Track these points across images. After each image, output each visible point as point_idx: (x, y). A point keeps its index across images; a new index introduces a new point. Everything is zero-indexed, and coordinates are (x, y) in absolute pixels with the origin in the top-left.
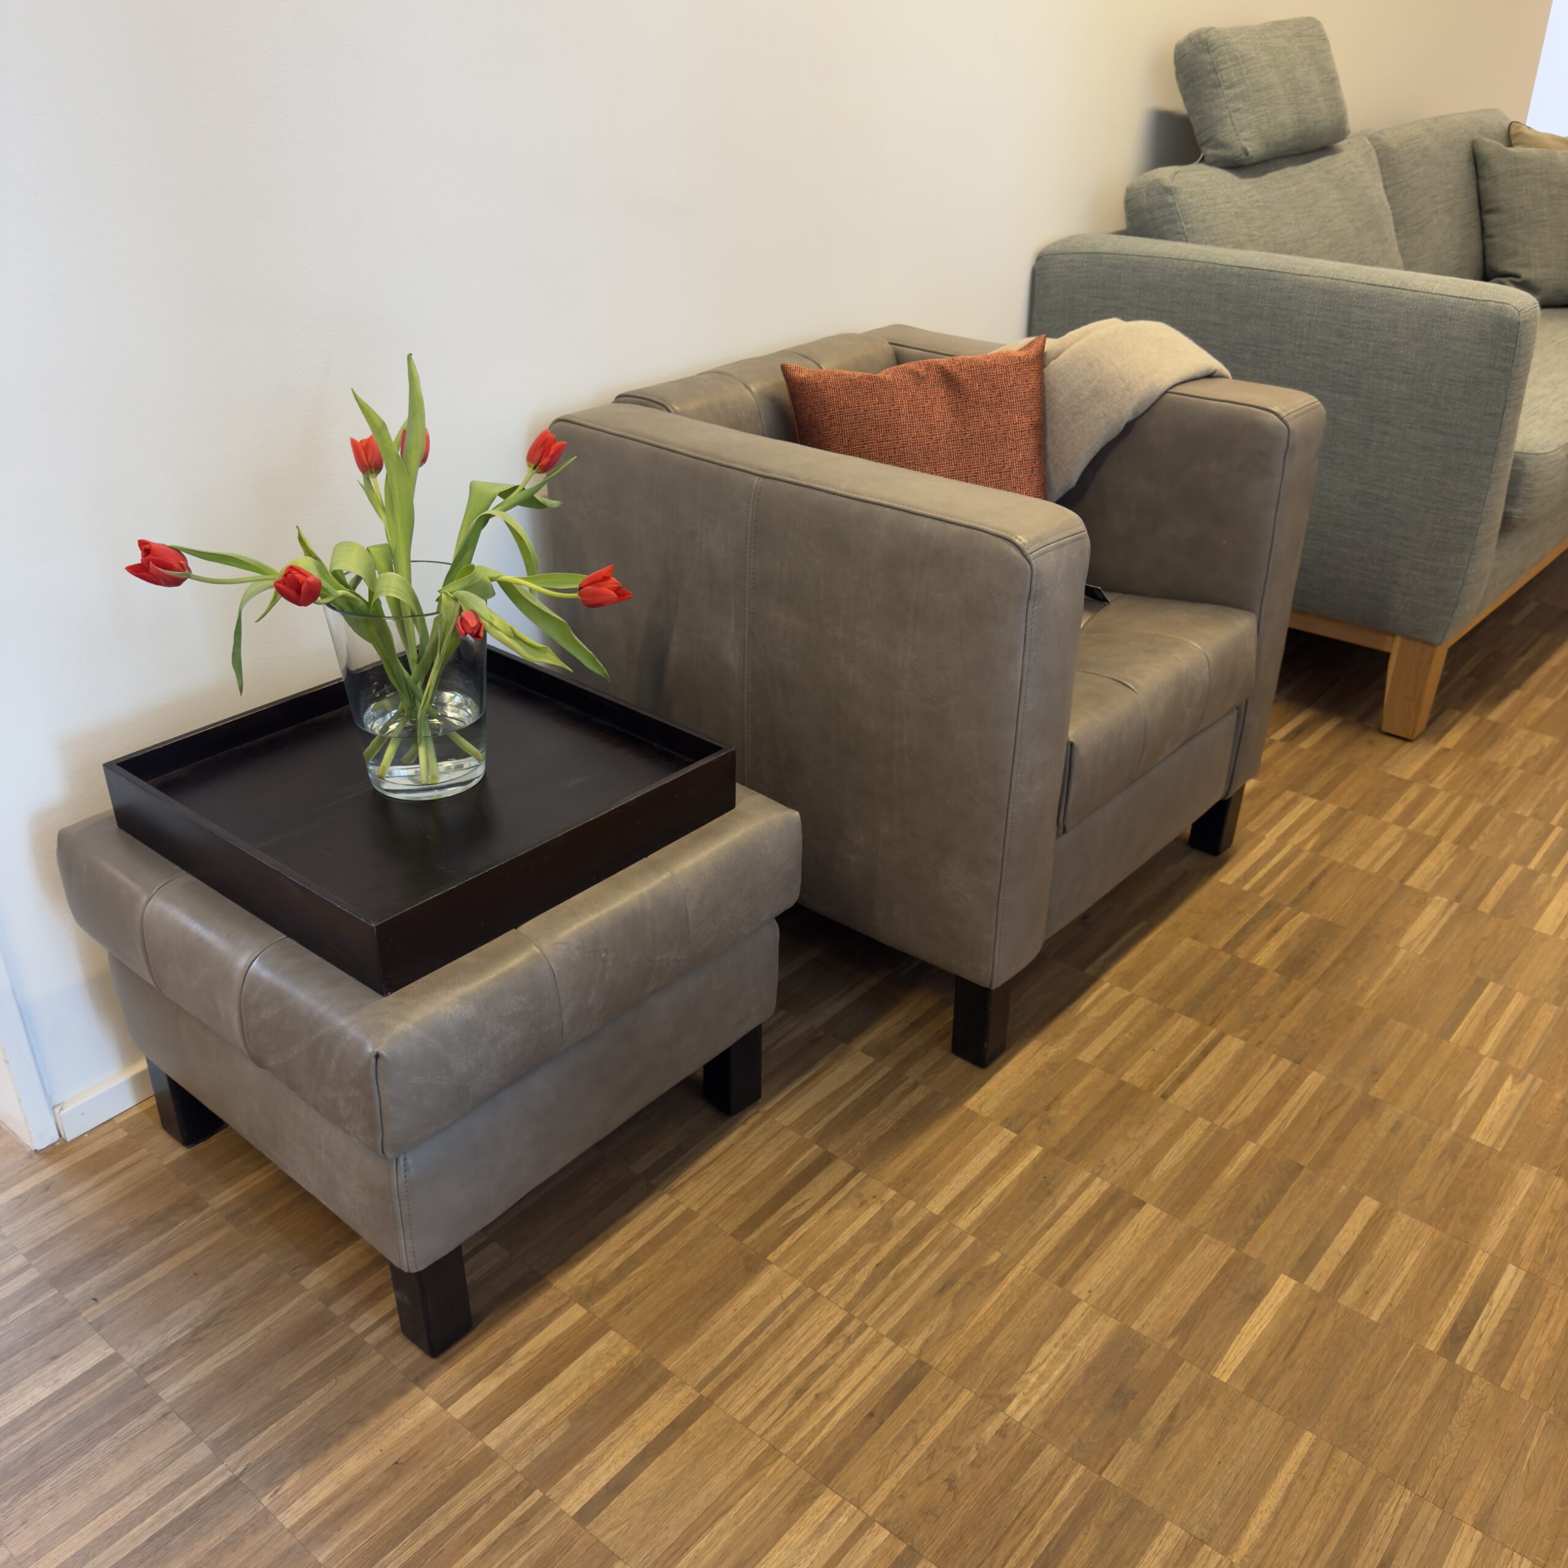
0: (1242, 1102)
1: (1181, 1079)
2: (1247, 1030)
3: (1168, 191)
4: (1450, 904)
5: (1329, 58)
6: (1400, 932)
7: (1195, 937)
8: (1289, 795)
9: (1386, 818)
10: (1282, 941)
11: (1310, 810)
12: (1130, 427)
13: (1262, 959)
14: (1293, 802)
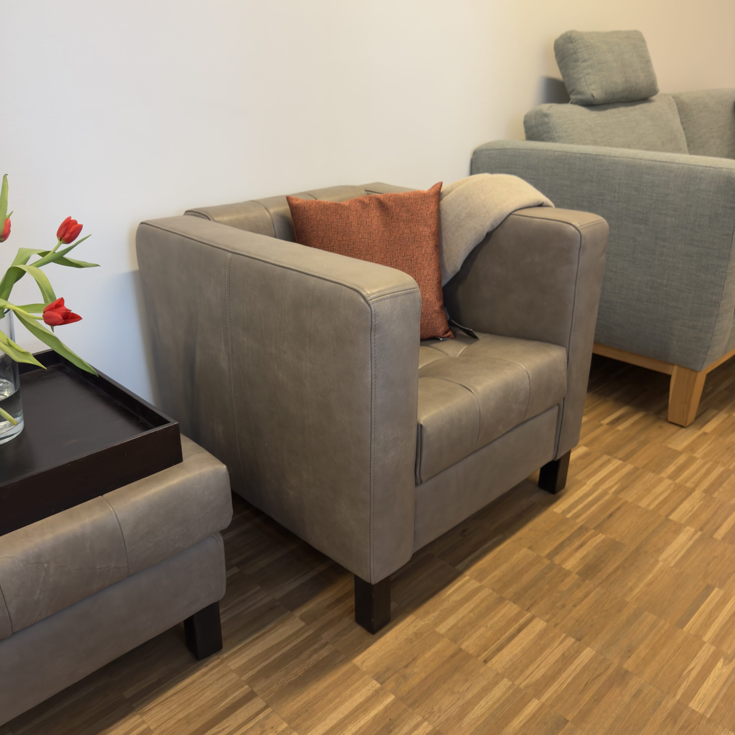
0: (537, 668)
1: (499, 649)
2: (550, 615)
3: (546, 115)
4: (696, 532)
5: (646, 51)
6: (660, 551)
7: (530, 548)
8: (605, 457)
9: (663, 475)
10: (585, 553)
11: (617, 467)
12: (489, 235)
13: (569, 565)
14: (608, 462)
